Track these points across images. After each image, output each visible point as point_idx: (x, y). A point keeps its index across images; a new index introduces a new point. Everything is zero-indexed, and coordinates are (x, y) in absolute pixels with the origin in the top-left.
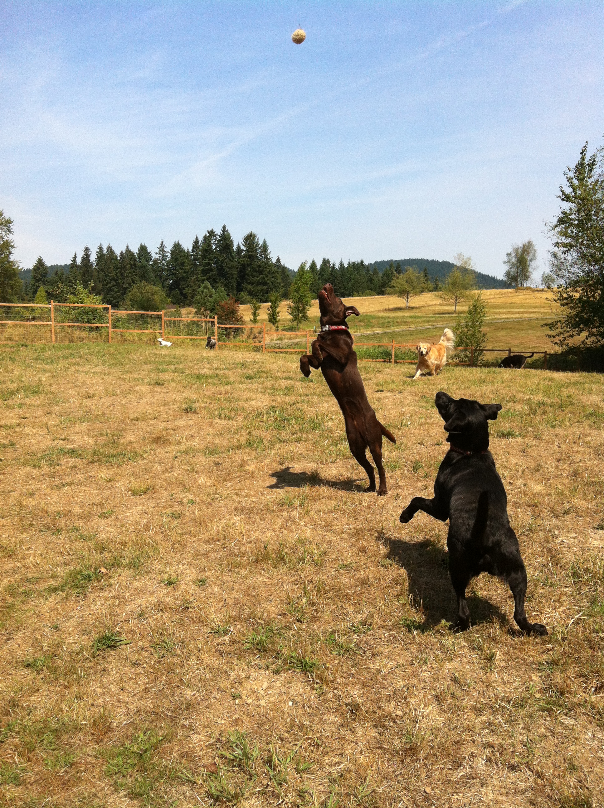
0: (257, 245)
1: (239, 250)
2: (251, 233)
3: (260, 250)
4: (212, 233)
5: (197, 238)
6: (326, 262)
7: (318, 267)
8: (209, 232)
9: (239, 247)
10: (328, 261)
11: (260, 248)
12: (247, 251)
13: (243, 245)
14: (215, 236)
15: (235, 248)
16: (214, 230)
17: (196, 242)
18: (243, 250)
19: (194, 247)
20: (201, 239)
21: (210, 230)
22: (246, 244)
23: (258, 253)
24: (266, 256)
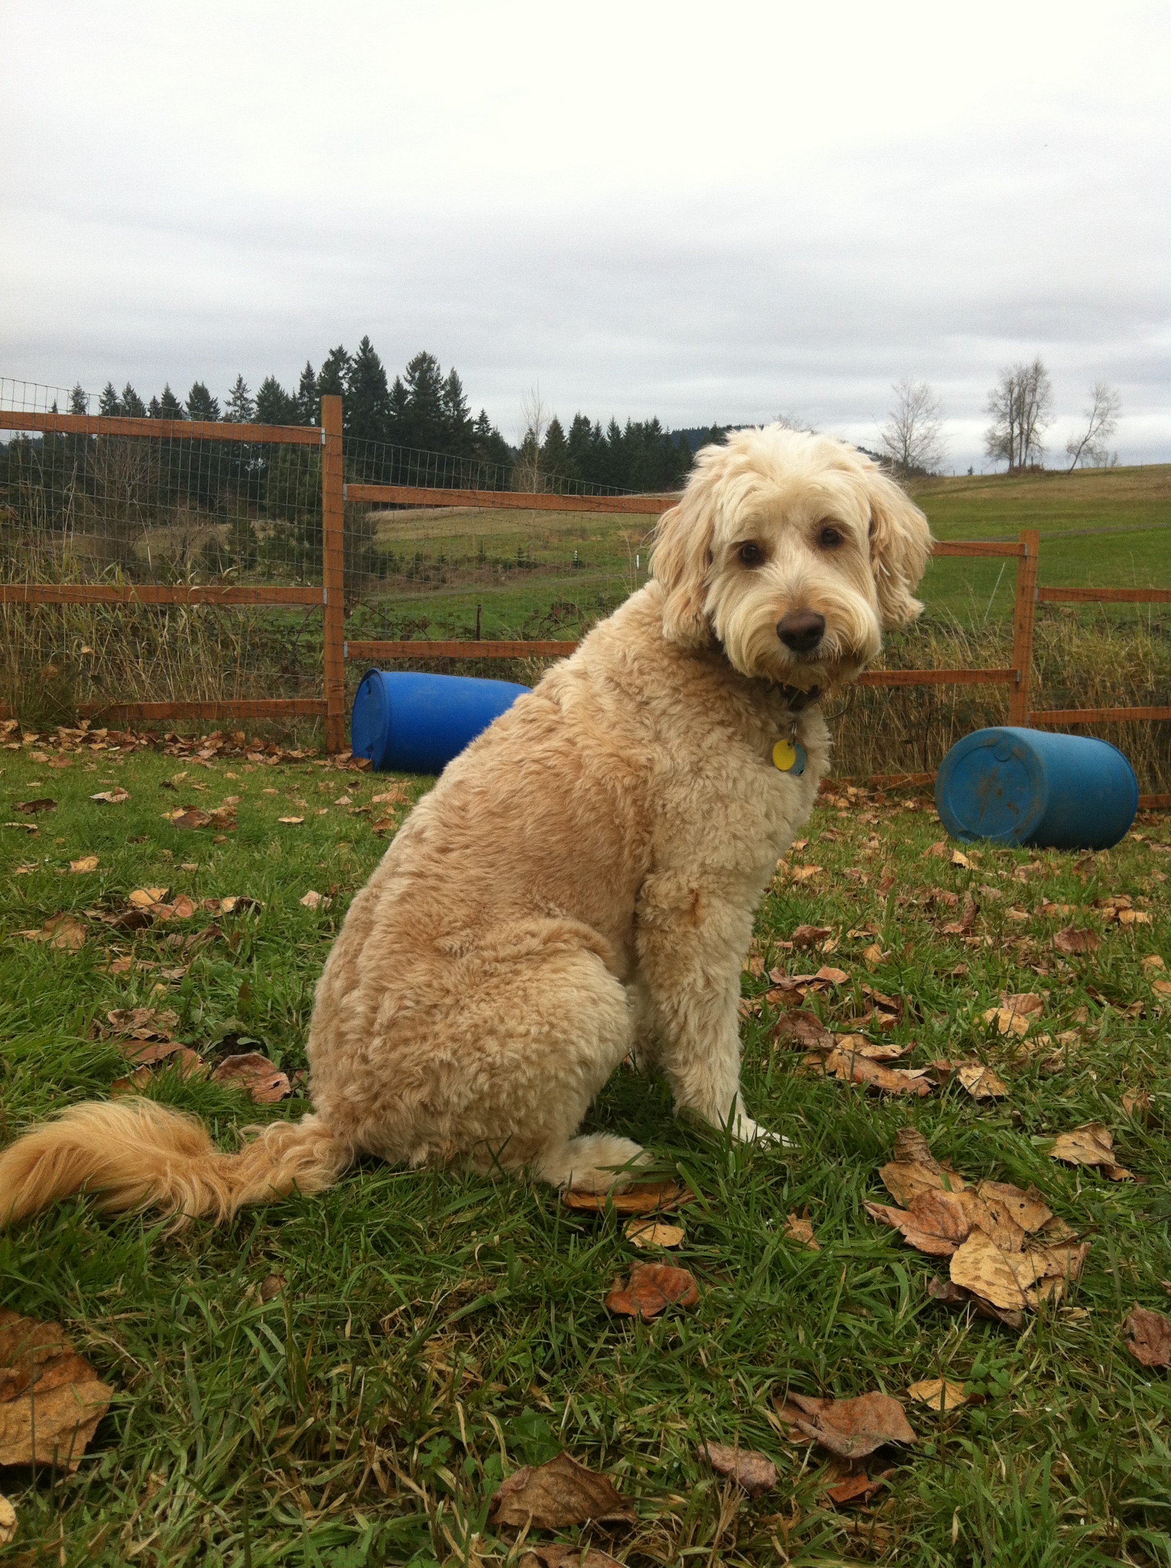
0: (437, 381)
1: (399, 391)
2: (424, 355)
3: (443, 392)
4: (340, 355)
5: (309, 369)
6: (581, 423)
7: (567, 437)
8: (335, 354)
10: (586, 421)
12: (416, 393)
13: (406, 380)
14: (347, 361)
15: (391, 388)
16: (346, 350)
17: (309, 375)
18: (407, 393)
19: (302, 387)
20: (318, 370)
21: (336, 348)
22: (413, 377)
23: (438, 399)
24: (457, 404)
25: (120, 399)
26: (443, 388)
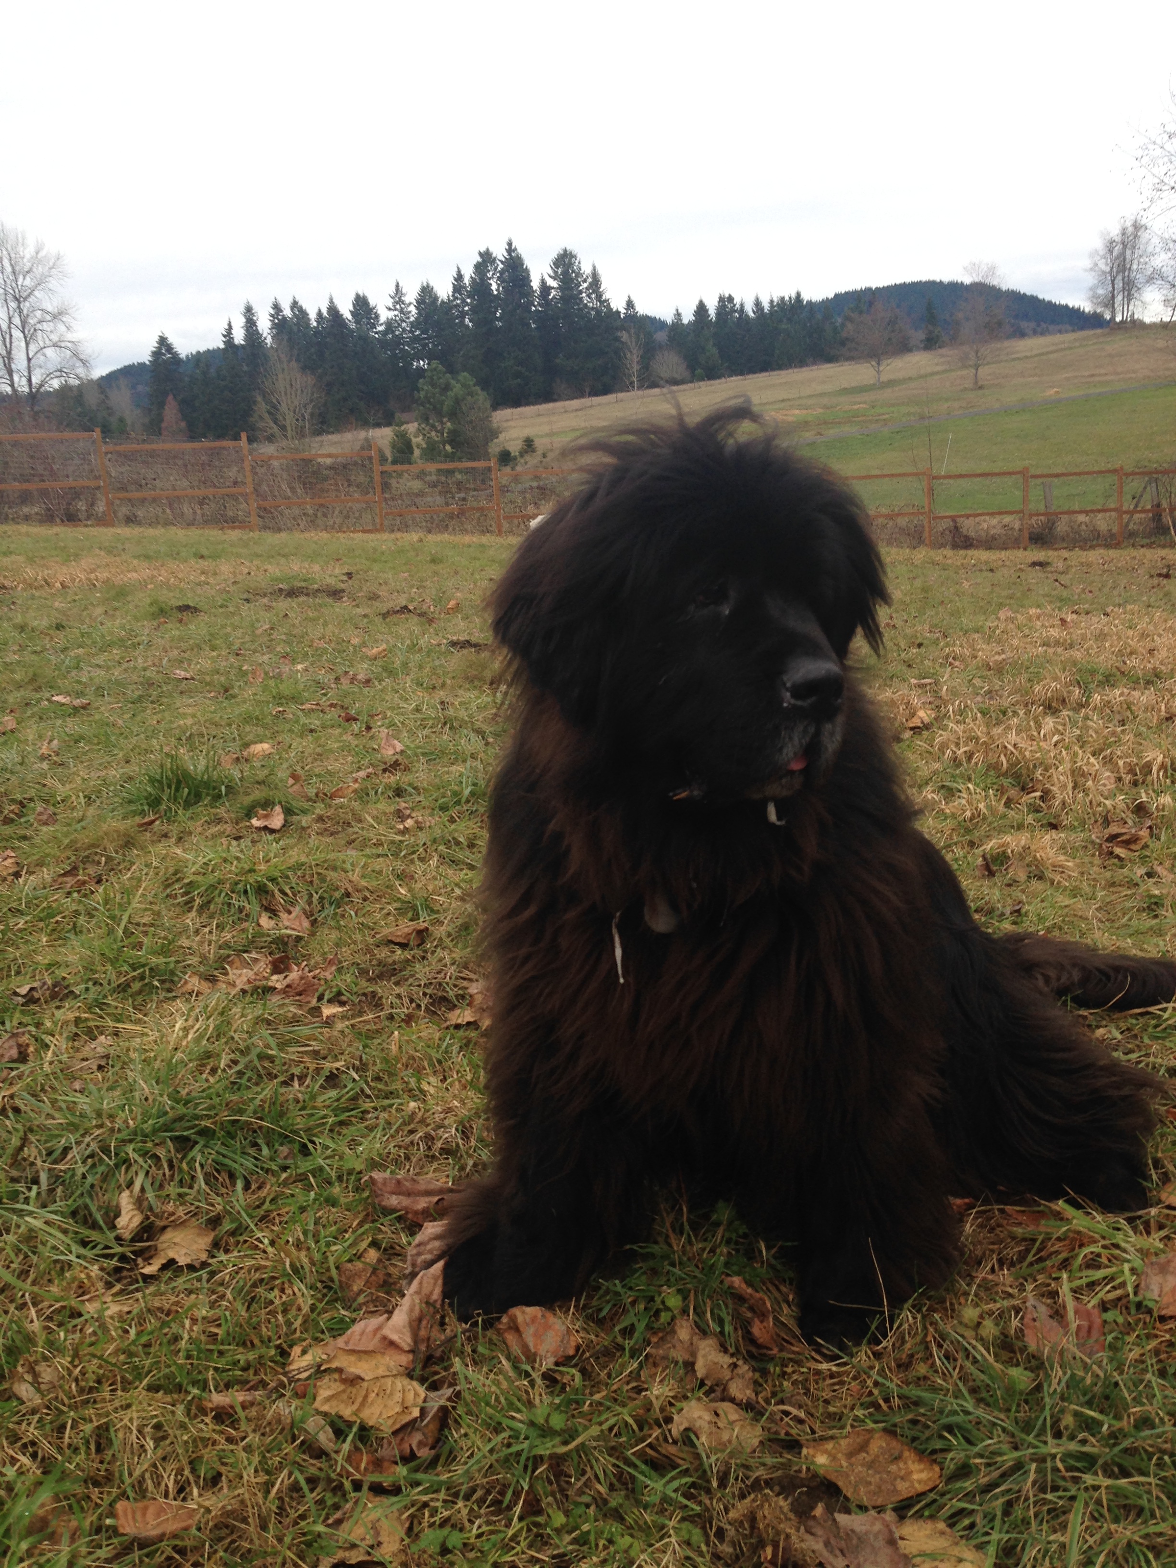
0: (578, 274)
2: (565, 251)
3: (585, 285)
4: (486, 258)
5: (459, 271)
6: (725, 302)
7: (712, 312)
8: (480, 254)
9: (543, 282)
10: (731, 299)
12: (560, 287)
13: (550, 276)
14: (493, 261)
15: (535, 284)
16: (491, 250)
17: (459, 277)
18: (550, 288)
19: (455, 291)
21: (482, 250)
22: (556, 272)
23: (581, 292)
24: (599, 296)
25: (287, 312)
26: (585, 281)
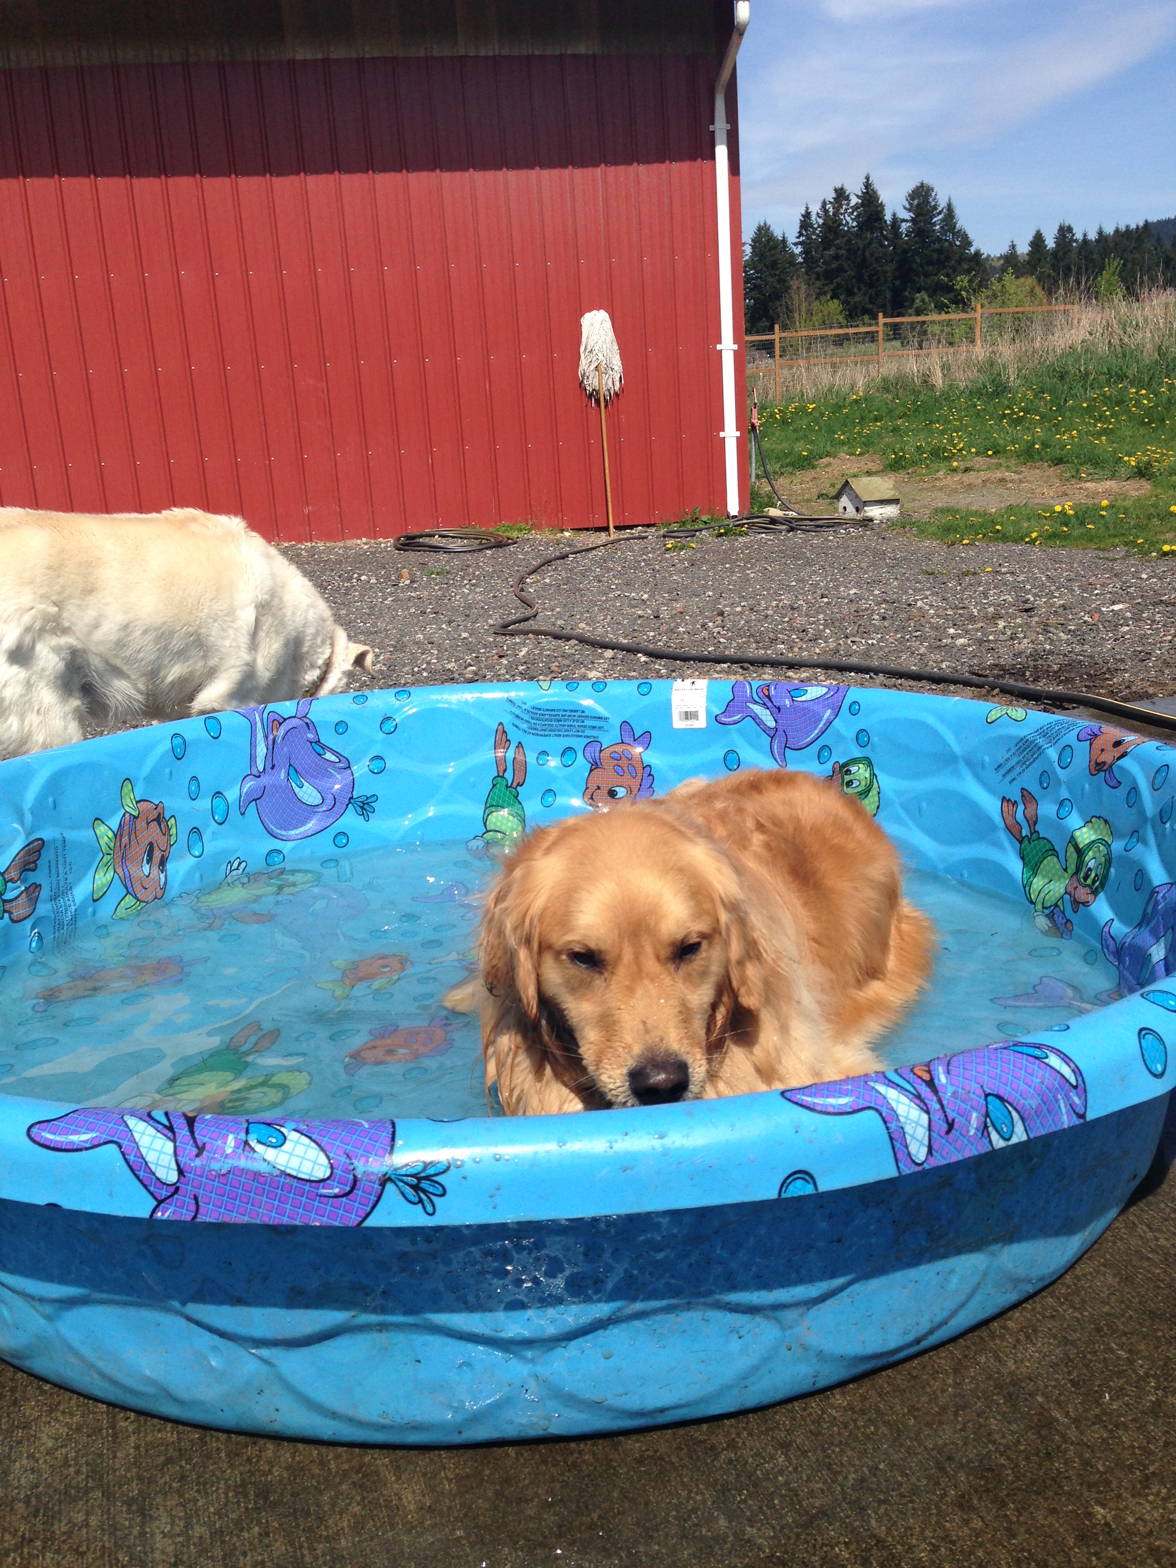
0: (935, 207)
1: (896, 221)
2: (922, 184)
3: (940, 217)
4: (841, 194)
5: (807, 208)
6: (1065, 232)
7: (1050, 243)
8: (836, 190)
9: (894, 215)
10: (1070, 229)
11: (940, 213)
12: (913, 220)
13: (905, 208)
14: (847, 198)
15: (888, 217)
16: (845, 187)
17: (807, 215)
18: (904, 221)
19: (801, 227)
20: (815, 208)
21: (839, 186)
22: (910, 204)
23: (934, 224)
24: (953, 227)
